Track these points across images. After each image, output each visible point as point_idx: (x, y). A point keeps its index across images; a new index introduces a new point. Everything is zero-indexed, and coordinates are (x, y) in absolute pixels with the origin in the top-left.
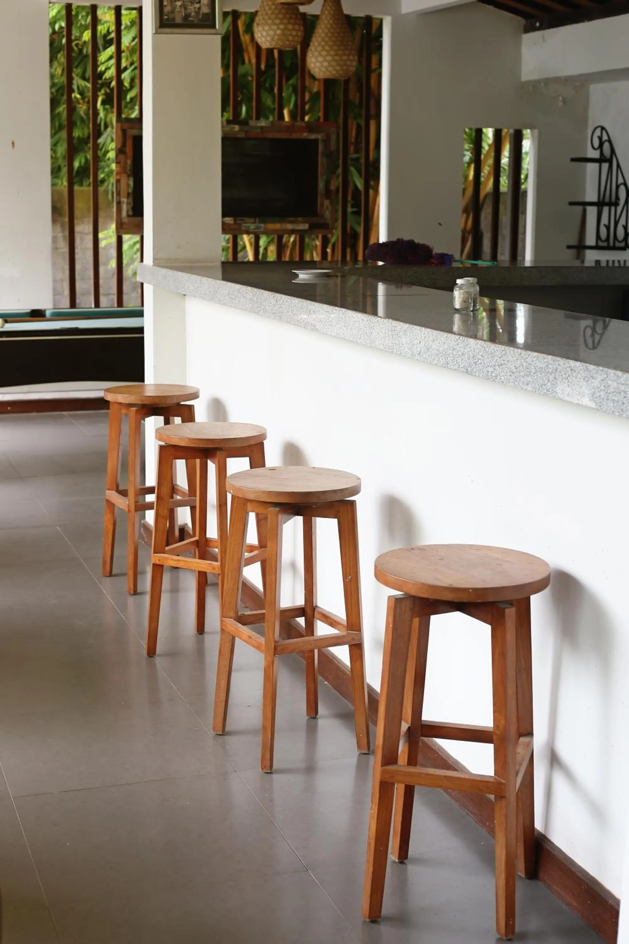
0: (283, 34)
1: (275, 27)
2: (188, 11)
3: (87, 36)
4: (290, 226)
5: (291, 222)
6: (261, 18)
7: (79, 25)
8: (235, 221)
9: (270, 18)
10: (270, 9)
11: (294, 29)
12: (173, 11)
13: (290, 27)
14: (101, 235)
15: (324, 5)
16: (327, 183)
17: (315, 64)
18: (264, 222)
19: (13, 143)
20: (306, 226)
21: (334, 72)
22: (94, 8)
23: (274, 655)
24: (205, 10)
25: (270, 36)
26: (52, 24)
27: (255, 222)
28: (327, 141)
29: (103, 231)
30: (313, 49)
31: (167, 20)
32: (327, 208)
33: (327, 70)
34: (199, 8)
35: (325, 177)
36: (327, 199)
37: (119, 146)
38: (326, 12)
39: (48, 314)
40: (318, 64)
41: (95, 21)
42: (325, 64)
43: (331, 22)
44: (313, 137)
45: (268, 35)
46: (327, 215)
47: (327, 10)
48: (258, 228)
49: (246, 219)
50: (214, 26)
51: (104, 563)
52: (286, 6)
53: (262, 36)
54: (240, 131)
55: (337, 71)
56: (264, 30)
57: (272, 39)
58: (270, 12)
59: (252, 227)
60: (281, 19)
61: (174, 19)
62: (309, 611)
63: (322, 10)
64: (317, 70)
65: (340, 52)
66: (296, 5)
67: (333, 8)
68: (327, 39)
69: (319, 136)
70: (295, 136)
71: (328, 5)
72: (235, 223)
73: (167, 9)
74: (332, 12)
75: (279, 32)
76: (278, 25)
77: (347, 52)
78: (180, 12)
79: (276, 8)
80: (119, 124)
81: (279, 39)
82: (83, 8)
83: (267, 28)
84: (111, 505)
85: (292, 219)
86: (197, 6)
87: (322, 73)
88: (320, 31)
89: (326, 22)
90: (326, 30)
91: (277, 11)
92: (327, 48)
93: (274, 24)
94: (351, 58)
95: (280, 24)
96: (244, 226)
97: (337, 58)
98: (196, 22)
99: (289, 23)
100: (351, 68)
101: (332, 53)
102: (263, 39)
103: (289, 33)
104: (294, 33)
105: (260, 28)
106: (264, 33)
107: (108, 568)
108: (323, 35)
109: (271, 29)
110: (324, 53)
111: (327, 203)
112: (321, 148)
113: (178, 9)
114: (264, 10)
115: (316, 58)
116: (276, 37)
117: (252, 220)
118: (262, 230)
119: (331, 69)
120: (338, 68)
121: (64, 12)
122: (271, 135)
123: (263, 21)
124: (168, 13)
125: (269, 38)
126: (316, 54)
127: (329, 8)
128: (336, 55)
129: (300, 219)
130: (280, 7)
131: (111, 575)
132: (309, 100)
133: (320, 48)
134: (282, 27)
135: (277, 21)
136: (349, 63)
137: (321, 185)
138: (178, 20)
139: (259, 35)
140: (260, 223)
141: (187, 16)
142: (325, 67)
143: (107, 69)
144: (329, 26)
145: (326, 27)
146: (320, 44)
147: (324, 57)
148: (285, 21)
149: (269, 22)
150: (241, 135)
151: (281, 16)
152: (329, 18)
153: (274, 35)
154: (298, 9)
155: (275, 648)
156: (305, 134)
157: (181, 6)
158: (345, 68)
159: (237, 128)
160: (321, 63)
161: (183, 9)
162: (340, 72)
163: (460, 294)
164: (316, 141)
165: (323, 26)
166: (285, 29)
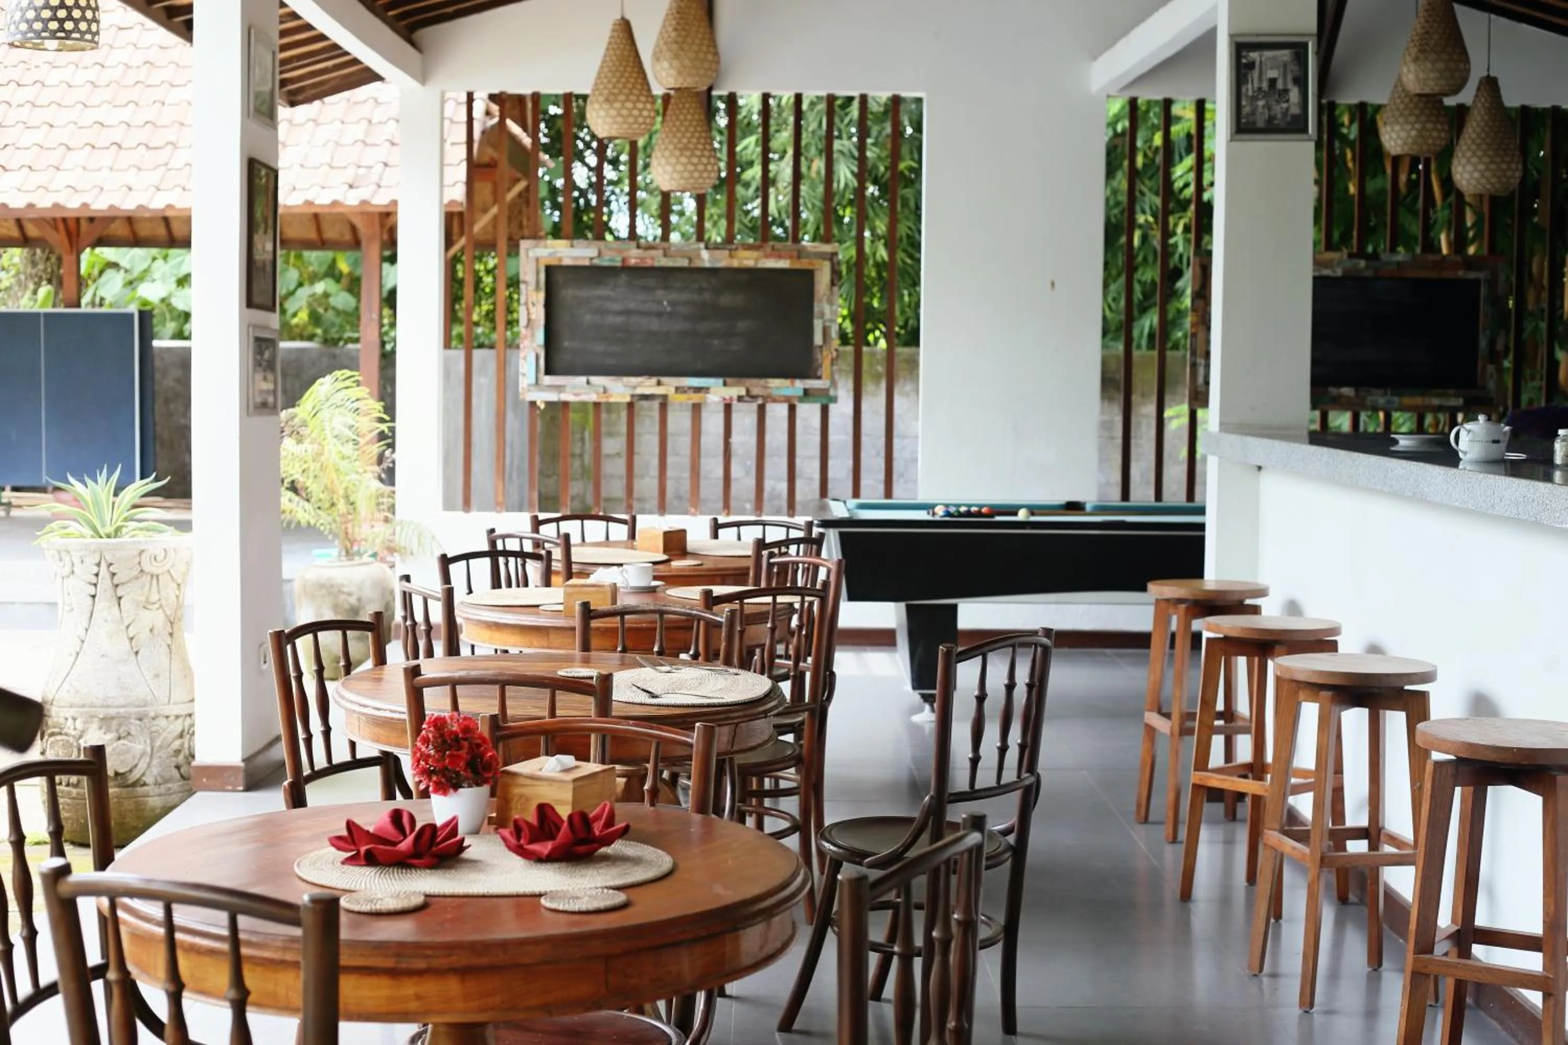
0: (1420, 135)
1: (1408, 127)
2: (1273, 113)
3: (1158, 140)
4: (1436, 401)
5: (1438, 395)
6: (1390, 114)
7: (1149, 124)
8: (1357, 391)
9: (1402, 115)
10: (1402, 102)
11: (1434, 129)
12: (1253, 113)
13: (1429, 126)
14: (1168, 413)
15: (1477, 96)
16: (1492, 343)
17: (1461, 175)
18: (1400, 395)
19: (1053, 284)
20: (1460, 402)
21: (1489, 186)
22: (1168, 103)
23: (1321, 867)
24: (1295, 110)
25: (1401, 139)
26: (1113, 124)
27: (1385, 394)
28: (1492, 283)
29: (1171, 407)
30: (1460, 155)
31: (1245, 123)
32: (1491, 375)
33: (1478, 182)
34: (1287, 109)
35: (1488, 332)
36: (1492, 363)
37: (1197, 288)
38: (1479, 105)
39: (1088, 507)
40: (1466, 176)
41: (1168, 119)
42: (1476, 175)
43: (1486, 118)
44: (1472, 275)
45: (1399, 137)
46: (1492, 385)
47: (1480, 101)
48: (1389, 402)
49: (1374, 391)
50: (1305, 130)
51: (1139, 806)
52: (1424, 99)
53: (1391, 138)
54: (1367, 268)
55: (1492, 184)
56: (1393, 130)
57: (1405, 143)
58: (1402, 106)
59: (1381, 401)
60: (1417, 116)
61: (1254, 123)
62: (1373, 832)
63: (1474, 102)
64: (1464, 183)
65: (1498, 159)
66: (1438, 97)
67: (1489, 99)
68: (1478, 141)
69: (1481, 275)
70: (1447, 274)
71: (1483, 95)
72: (1357, 395)
73: (1246, 110)
74: (1487, 105)
75: (1414, 133)
76: (1413, 124)
77: (1507, 159)
78: (1263, 113)
79: (1411, 101)
80: (1198, 259)
81: (1414, 143)
82: (1157, 102)
83: (1397, 128)
84: (1151, 731)
85: (1440, 391)
86: (1285, 105)
87: (1471, 187)
88: (1470, 130)
89: (1479, 118)
90: (1478, 130)
91: (1412, 106)
92: (1479, 153)
93: (1407, 122)
94: (1513, 166)
95: (1416, 122)
96: (1369, 400)
97: (1493, 166)
98: (1283, 125)
99: (1428, 121)
100: (1512, 181)
101: (1486, 160)
102: (1393, 143)
103: (1428, 134)
104: (1435, 134)
105: (1388, 128)
106: (1394, 135)
107: (1143, 813)
108: (1474, 136)
109: (1403, 129)
110: (1474, 160)
111: (1491, 368)
112: (1483, 291)
113: (1260, 110)
114: (1395, 104)
115: (1464, 167)
116: (1410, 140)
117: (1380, 392)
118: (1396, 405)
119: (1483, 181)
120: (1493, 180)
121: (1127, 109)
122: (1410, 274)
123: (1392, 119)
124: (1248, 115)
125: (1399, 142)
126: (1464, 161)
127: (1483, 100)
128: (1491, 162)
129: (1451, 391)
130: (1416, 99)
131: (1146, 820)
132: (1473, 225)
133: (1469, 154)
134: (1418, 126)
135: (1412, 119)
136: (1509, 173)
137: (1483, 343)
138: (1261, 124)
139: (1387, 137)
140: (1392, 395)
141: (1271, 119)
142: (1475, 179)
143: (1187, 185)
144: (1482, 124)
145: (1478, 125)
146: (1469, 149)
147: (1475, 165)
148: (1423, 118)
149: (1401, 120)
150: (1369, 274)
151: (1417, 112)
152: (1482, 112)
153: (1407, 138)
154: (1441, 102)
155: (1322, 859)
156: (1461, 273)
157: (1263, 107)
158: (1504, 180)
159: (1362, 263)
160: (1471, 174)
161: (1266, 111)
162: (1497, 186)
163: (1561, 447)
164: (1477, 282)
165: (1475, 124)
166: (1423, 128)
